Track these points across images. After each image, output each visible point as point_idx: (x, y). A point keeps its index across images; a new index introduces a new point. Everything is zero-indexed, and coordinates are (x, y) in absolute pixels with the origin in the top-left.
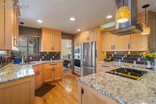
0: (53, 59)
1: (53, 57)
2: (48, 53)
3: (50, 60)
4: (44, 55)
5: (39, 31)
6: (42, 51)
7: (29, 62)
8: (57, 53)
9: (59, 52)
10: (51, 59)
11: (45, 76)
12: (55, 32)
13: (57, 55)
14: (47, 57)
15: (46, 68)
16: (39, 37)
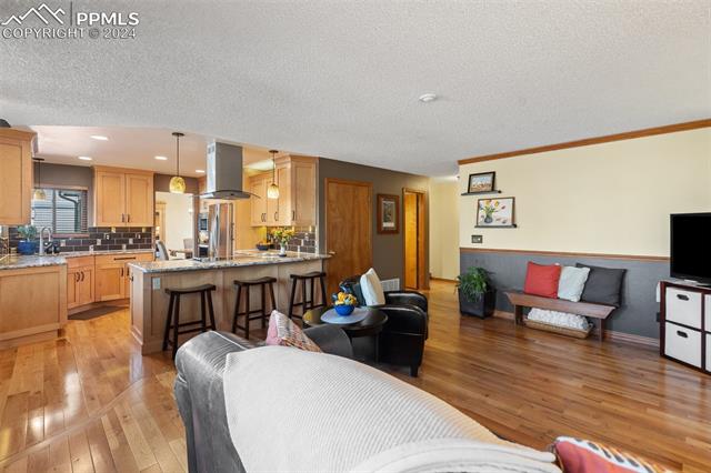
0: (129, 247)
1: (131, 241)
2: (114, 231)
3: (120, 248)
4: (101, 236)
5: (87, 172)
6: (95, 225)
7: (56, 252)
8: (143, 231)
9: (149, 229)
10: (124, 246)
11: (100, 285)
12: (132, 176)
13: (142, 235)
14: (110, 241)
15: (104, 267)
16: (85, 188)
